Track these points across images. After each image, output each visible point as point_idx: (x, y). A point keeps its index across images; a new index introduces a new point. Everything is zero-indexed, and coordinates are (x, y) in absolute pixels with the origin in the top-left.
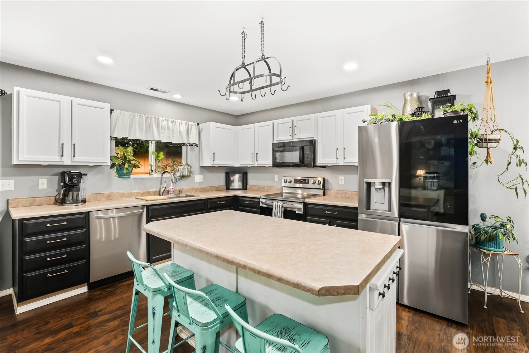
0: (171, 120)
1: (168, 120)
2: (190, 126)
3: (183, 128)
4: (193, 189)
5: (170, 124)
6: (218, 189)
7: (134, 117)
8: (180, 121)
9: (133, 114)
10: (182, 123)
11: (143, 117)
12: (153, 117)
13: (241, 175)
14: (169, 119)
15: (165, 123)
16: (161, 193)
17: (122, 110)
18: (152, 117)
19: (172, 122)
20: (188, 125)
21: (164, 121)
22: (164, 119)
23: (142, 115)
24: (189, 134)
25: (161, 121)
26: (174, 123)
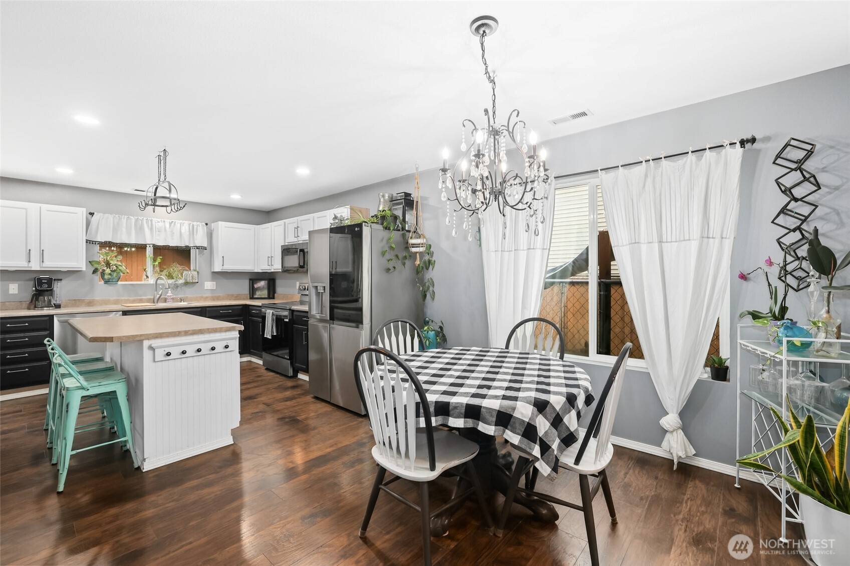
0: (168, 221)
1: (164, 221)
2: (195, 227)
3: (185, 229)
4: (202, 297)
5: (167, 225)
6: (237, 297)
7: (120, 219)
8: (181, 221)
9: (119, 217)
10: (183, 224)
11: (131, 219)
12: (145, 218)
13: (267, 282)
14: (166, 220)
15: (161, 224)
16: (156, 300)
17: (104, 213)
18: (143, 219)
19: (171, 223)
20: (193, 226)
21: (159, 222)
22: (159, 220)
23: (130, 217)
24: (195, 236)
25: (155, 222)
26: (173, 224)
